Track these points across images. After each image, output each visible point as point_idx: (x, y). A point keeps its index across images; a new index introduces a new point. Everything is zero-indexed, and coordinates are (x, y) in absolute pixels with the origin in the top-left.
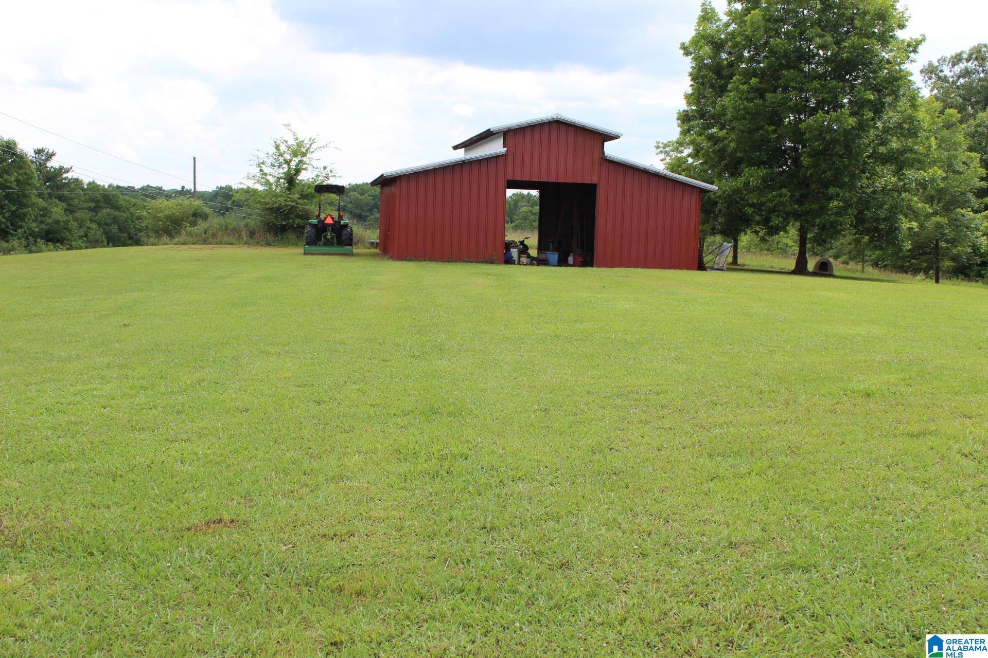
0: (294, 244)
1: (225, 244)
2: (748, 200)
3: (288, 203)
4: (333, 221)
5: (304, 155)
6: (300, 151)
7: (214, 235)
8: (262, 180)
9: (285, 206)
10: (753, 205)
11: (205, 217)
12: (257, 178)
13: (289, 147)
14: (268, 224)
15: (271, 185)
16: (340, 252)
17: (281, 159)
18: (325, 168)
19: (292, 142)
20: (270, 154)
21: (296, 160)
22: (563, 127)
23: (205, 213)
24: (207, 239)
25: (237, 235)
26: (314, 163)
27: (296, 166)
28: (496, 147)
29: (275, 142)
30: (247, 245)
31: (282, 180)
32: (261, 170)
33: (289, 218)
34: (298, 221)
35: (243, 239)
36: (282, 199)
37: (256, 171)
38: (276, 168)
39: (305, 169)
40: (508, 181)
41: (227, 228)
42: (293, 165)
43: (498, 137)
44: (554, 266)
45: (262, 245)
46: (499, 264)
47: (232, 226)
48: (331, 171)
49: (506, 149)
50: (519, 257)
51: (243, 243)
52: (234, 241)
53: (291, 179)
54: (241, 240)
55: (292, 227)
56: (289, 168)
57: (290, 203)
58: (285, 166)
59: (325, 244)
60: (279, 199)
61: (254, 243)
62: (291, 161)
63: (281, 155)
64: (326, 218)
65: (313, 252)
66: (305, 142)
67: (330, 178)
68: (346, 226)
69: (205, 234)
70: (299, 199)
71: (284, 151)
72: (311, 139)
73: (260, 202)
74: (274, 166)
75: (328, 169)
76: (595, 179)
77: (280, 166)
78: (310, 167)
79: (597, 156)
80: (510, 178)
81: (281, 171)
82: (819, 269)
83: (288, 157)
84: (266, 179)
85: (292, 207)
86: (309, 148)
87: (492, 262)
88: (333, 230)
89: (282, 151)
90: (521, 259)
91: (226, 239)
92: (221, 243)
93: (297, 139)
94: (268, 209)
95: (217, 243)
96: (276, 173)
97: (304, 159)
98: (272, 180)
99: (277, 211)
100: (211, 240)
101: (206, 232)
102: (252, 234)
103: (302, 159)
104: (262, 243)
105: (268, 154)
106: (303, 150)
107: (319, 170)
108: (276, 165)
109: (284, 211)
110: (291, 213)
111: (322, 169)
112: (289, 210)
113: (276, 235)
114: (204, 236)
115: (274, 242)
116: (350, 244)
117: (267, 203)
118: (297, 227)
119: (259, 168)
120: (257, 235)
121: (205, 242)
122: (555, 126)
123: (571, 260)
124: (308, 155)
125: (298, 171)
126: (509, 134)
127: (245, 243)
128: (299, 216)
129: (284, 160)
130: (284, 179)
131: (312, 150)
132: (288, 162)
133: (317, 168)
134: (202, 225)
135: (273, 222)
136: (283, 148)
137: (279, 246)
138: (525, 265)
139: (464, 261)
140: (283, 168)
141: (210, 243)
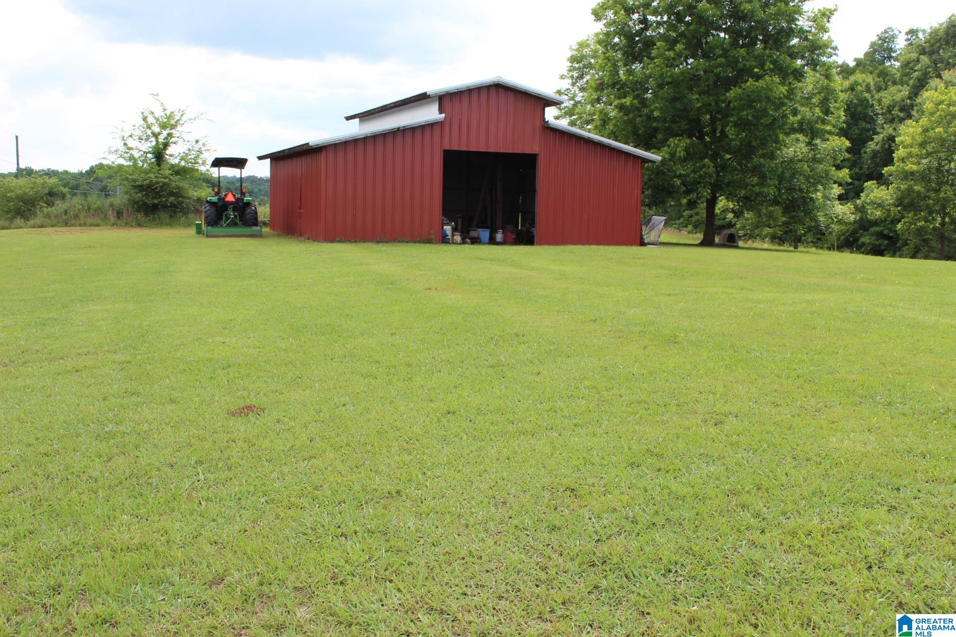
0: (168, 225)
1: (90, 226)
2: (675, 172)
3: (160, 180)
4: (235, 198)
5: (173, 127)
6: (169, 123)
7: (76, 216)
8: (125, 155)
9: (157, 183)
10: (680, 177)
11: (63, 196)
12: (120, 152)
13: (158, 120)
14: (137, 203)
15: (135, 160)
16: (248, 234)
17: (149, 132)
18: (197, 141)
19: (159, 113)
20: (137, 127)
21: (165, 133)
22: (502, 92)
23: (62, 192)
24: (67, 220)
25: (103, 216)
26: (186, 137)
27: (164, 139)
28: (430, 114)
29: (143, 113)
30: (115, 227)
31: (150, 156)
32: (125, 144)
33: (160, 196)
34: (172, 199)
35: (110, 220)
36: (152, 176)
37: (120, 145)
38: (143, 141)
39: (175, 143)
40: (445, 151)
41: (89, 208)
42: (161, 138)
43: (433, 102)
44: (485, 244)
45: (132, 226)
46: (436, 243)
47: (96, 206)
48: (204, 145)
49: (443, 115)
50: (453, 235)
51: (110, 224)
52: (99, 221)
53: (159, 155)
54: (108, 221)
55: (165, 207)
56: (157, 141)
57: (162, 180)
58: (153, 139)
59: (228, 225)
60: (150, 175)
61: (123, 224)
62: (159, 134)
63: (149, 127)
64: (226, 195)
65: (217, 234)
66: (175, 113)
67: (203, 152)
68: (248, 204)
69: (65, 215)
70: (172, 175)
71: (152, 124)
72: (179, 110)
73: (127, 179)
74: (142, 139)
75: (200, 143)
76: (536, 149)
77: (147, 139)
78: (180, 141)
79: (538, 124)
80: (447, 148)
81: (149, 144)
82: (727, 241)
83: (156, 129)
84: (131, 154)
85: (164, 184)
86: (179, 120)
87: (429, 241)
88: (234, 209)
89: (149, 122)
90: (455, 237)
91: (89, 221)
92: (85, 225)
93: (165, 110)
94: (135, 187)
95: (80, 225)
96: (143, 148)
97: (173, 131)
98: (136, 154)
99: (148, 189)
100: (73, 222)
101: (66, 212)
102: (119, 214)
103: (171, 131)
104: (132, 224)
105: (134, 126)
106: (173, 122)
107: (190, 143)
108: (144, 138)
109: (156, 188)
110: (162, 191)
111: (194, 143)
112: (161, 187)
113: (146, 214)
114: (64, 217)
115: (145, 222)
116: (256, 225)
117: (135, 181)
118: (170, 206)
119: (123, 142)
120: (124, 215)
121: (66, 224)
122: (493, 91)
123: (499, 236)
124: (179, 128)
125: (166, 145)
126: (445, 99)
127: (113, 225)
128: (172, 194)
129: (152, 133)
130: (152, 153)
131: (181, 122)
132: (156, 135)
133: (188, 142)
134: (60, 206)
135: (143, 201)
136: (151, 120)
137: (151, 227)
138: (460, 244)
139: (399, 242)
140: (151, 142)
141: (72, 225)
